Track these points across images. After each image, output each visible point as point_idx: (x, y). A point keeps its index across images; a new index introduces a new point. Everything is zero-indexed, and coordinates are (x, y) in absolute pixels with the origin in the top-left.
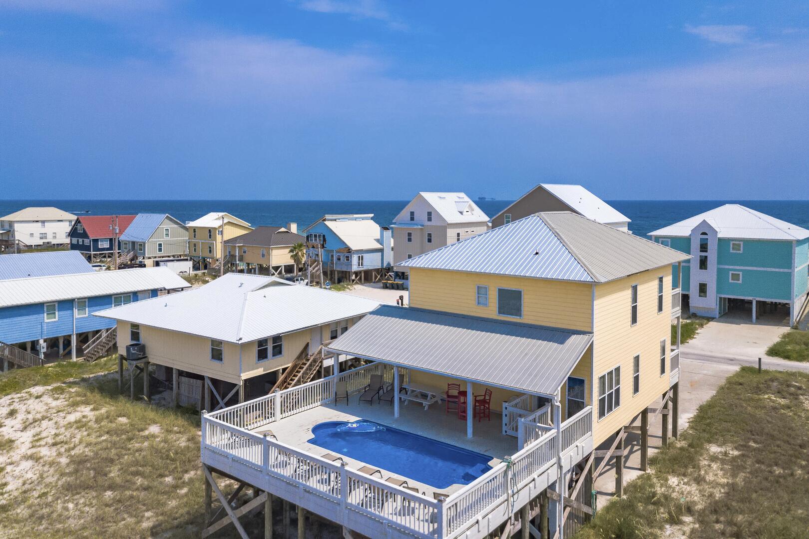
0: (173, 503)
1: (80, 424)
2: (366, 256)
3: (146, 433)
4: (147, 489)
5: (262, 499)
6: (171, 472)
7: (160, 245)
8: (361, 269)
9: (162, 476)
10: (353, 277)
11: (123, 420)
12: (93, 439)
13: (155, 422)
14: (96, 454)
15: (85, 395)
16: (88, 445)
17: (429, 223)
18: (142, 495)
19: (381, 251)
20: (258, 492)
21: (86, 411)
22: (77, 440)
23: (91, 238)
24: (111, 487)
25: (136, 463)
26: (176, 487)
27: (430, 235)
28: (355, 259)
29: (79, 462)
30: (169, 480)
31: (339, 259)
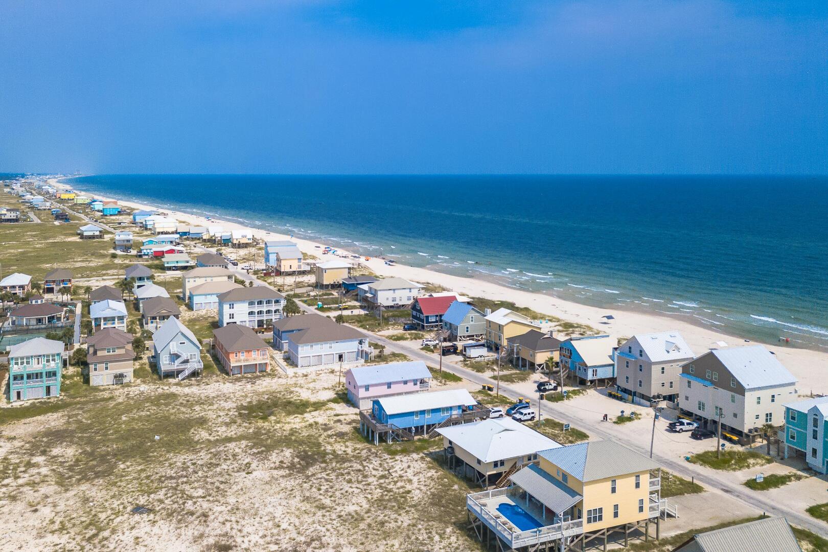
0: (460, 516)
1: (431, 478)
2: (598, 369)
3: (453, 488)
4: (453, 509)
5: (480, 522)
6: (461, 506)
7: (467, 328)
8: (595, 378)
9: (458, 506)
10: (589, 384)
11: (446, 480)
12: (436, 486)
13: (456, 483)
14: (438, 492)
15: (432, 464)
16: (435, 489)
17: (640, 358)
18: (452, 511)
19: (613, 365)
20: (479, 520)
21: (433, 472)
22: (431, 486)
23: (425, 315)
24: (443, 507)
25: (450, 500)
26: (461, 511)
27: (641, 366)
28: (590, 372)
29: (433, 494)
30: (459, 508)
31: (580, 369)
